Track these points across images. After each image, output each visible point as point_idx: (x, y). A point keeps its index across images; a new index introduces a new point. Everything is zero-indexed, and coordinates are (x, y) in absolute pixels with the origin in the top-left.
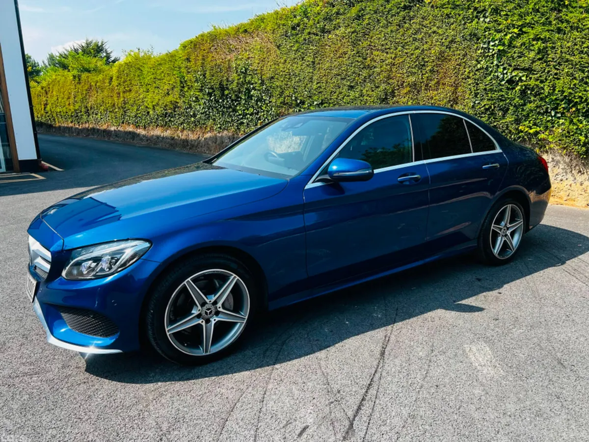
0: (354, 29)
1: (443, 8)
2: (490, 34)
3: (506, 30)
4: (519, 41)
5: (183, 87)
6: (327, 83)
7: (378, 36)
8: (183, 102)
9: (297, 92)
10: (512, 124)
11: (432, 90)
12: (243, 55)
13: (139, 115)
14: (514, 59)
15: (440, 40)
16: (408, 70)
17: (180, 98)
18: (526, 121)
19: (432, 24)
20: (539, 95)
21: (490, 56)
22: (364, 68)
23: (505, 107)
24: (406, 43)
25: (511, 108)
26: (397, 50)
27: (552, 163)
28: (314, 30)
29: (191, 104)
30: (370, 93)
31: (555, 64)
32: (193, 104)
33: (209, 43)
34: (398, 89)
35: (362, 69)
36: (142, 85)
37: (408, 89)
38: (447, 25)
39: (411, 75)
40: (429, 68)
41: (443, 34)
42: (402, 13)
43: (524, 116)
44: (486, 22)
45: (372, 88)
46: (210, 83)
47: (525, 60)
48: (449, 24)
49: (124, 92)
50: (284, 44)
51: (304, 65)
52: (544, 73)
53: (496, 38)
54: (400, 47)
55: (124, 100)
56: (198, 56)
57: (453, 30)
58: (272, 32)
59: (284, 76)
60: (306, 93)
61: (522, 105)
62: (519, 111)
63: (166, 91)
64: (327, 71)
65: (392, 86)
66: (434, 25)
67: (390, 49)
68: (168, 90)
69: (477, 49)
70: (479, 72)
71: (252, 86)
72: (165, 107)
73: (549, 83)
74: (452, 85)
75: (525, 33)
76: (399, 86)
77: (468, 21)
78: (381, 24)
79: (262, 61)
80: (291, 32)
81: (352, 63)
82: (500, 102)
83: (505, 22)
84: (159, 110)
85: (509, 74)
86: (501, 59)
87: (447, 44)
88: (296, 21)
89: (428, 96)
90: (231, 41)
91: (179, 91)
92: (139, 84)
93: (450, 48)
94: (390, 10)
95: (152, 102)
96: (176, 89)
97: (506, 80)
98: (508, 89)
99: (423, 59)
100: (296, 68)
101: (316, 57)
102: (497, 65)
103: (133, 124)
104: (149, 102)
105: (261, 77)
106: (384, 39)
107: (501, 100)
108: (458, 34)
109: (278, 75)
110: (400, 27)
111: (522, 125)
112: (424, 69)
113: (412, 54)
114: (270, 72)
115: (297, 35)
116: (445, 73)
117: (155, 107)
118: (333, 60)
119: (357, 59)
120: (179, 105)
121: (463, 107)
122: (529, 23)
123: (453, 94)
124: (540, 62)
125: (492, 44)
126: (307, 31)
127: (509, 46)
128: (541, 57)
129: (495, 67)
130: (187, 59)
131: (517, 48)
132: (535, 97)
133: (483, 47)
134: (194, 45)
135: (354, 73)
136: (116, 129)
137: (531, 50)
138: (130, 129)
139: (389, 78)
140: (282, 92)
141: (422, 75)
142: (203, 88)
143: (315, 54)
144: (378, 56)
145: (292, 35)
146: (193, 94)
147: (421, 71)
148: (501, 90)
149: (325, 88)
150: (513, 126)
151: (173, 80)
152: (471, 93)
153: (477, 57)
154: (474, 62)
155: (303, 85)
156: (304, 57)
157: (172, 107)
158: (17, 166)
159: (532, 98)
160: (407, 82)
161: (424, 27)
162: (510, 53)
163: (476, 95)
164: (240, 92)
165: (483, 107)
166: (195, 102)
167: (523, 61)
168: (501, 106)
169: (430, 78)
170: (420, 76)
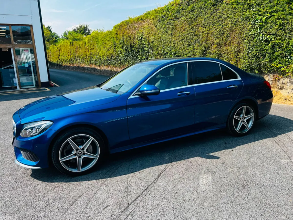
0: (190, 17)
1: (232, 5)
2: (255, 17)
3: (263, 14)
4: (270, 20)
5: (115, 47)
6: (178, 43)
7: (201, 20)
8: (115, 54)
9: (164, 48)
10: (268, 63)
11: (227, 46)
12: (140, 31)
13: (97, 60)
14: (268, 29)
15: (231, 21)
16: (216, 36)
17: (114, 52)
18: (275, 61)
20: (281, 47)
21: (255, 28)
22: (195, 35)
23: (264, 54)
24: (214, 23)
25: (267, 54)
26: (210, 27)
27: (290, 83)
28: (172, 18)
30: (198, 48)
31: (288, 31)
33: (126, 26)
34: (211, 46)
37: (216, 46)
38: (234, 13)
39: (217, 39)
40: (226, 35)
41: (232, 18)
42: (213, 8)
43: (274, 58)
44: (253, 11)
45: (199, 45)
46: (126, 44)
48: (235, 12)
49: (91, 49)
50: (158, 25)
51: (167, 35)
52: (283, 36)
53: (258, 19)
54: (212, 25)
55: (90, 53)
56: (121, 32)
57: (237, 15)
58: (153, 19)
59: (158, 40)
60: (168, 48)
61: (272, 53)
62: (271, 56)
63: (108, 49)
64: (178, 37)
65: (208, 44)
66: (228, 13)
67: (207, 26)
68: (109, 48)
69: (249, 25)
70: (250, 36)
71: (144, 46)
72: (108, 56)
73: (286, 41)
74: (237, 43)
75: (273, 16)
76: (211, 44)
77: (245, 11)
79: (149, 33)
80: (161, 19)
81: (189, 34)
83: (263, 10)
84: (105, 58)
85: (265, 37)
86: (261, 30)
87: (234, 22)
88: (164, 14)
89: (225, 49)
90: (135, 24)
91: (113, 49)
92: (97, 46)
93: (236, 24)
94: (207, 6)
96: (112, 48)
97: (264, 40)
99: (223, 30)
100: (164, 36)
101: (173, 31)
102: (259, 32)
103: (94, 64)
104: (101, 54)
105: (148, 41)
106: (204, 21)
107: (262, 51)
108: (240, 17)
109: (156, 40)
110: (211, 15)
111: (273, 63)
112: (223, 36)
113: (217, 28)
114: (152, 39)
115: (164, 20)
116: (234, 37)
117: (104, 56)
118: (181, 32)
119: (191, 32)
120: (113, 55)
121: (243, 54)
122: (275, 11)
123: (238, 48)
124: (281, 30)
125: (256, 22)
126: (169, 18)
127: (265, 23)
128: (281, 28)
129: (258, 34)
130: (116, 33)
131: (269, 23)
132: (279, 49)
133: (252, 24)
134: (119, 27)
135: (190, 38)
136: (87, 67)
137: (277, 25)
138: (93, 66)
139: (206, 40)
140: (158, 48)
142: (123, 47)
144: (201, 29)
146: (119, 50)
147: (222, 37)
148: (262, 45)
149: (177, 46)
150: (269, 64)
151: (111, 44)
152: (247, 47)
153: (250, 29)
154: (248, 31)
155: (167, 45)
156: (167, 31)
157: (111, 56)
158: (40, 84)
159: (278, 49)
160: (215, 42)
161: (223, 14)
162: (266, 26)
163: (249, 48)
164: (139, 49)
165: (253, 54)
166: (120, 54)
167: (272, 30)
168: (262, 53)
169: (226, 40)
170: (221, 39)
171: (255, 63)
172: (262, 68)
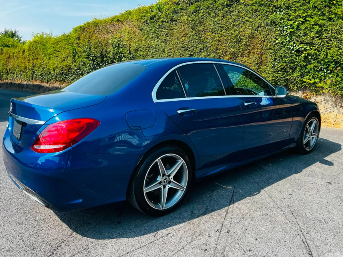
0: (193, 19)
1: (253, 6)
2: (284, 22)
3: (295, 19)
4: (304, 26)
5: (75, 56)
6: (174, 53)
7: (210, 23)
8: (75, 65)
10: (298, 78)
11: (245, 57)
12: (117, 35)
13: (44, 74)
14: (300, 37)
15: (251, 26)
16: (230, 44)
17: (72, 63)
18: (307, 76)
19: (246, 16)
20: (317, 59)
21: (284, 36)
22: (200, 43)
23: (294, 67)
24: (228, 27)
25: (298, 67)
26: (222, 32)
27: (324, 101)
28: (166, 20)
29: (80, 67)
31: (327, 40)
32: (81, 67)
33: (93, 28)
34: (223, 56)
35: (199, 44)
36: (46, 55)
37: (230, 56)
39: (232, 48)
40: (244, 43)
41: (253, 22)
42: (225, 9)
43: (306, 72)
44: (281, 15)
46: (94, 53)
47: (308, 38)
48: (256, 16)
49: (33, 59)
50: (145, 29)
51: (159, 42)
52: (320, 46)
53: (288, 24)
54: (224, 30)
55: (33, 65)
56: (85, 36)
57: (260, 19)
58: (136, 21)
59: (145, 48)
61: (305, 66)
62: (303, 70)
63: (63, 59)
64: (175, 45)
65: (219, 55)
66: (247, 16)
67: (217, 31)
68: (64, 58)
69: (276, 31)
70: (277, 45)
71: (123, 55)
72: (62, 68)
73: (323, 52)
74: (259, 54)
75: (308, 21)
76: (223, 54)
77: (270, 14)
78: (211, 16)
79: (130, 39)
80: (150, 21)
81: (192, 40)
82: (291, 64)
83: (294, 14)
84: (58, 71)
85: (297, 46)
86: (292, 37)
87: (255, 28)
88: (153, 14)
89: (243, 60)
90: (108, 27)
91: (72, 58)
92: (43, 54)
93: (258, 30)
94: (217, 7)
95: (53, 66)
96: (69, 58)
97: (295, 50)
98: (296, 55)
99: (240, 37)
100: (153, 43)
102: (289, 41)
103: (39, 80)
104: (51, 65)
106: (213, 25)
108: (263, 22)
109: (141, 47)
110: (224, 17)
111: (305, 78)
112: (240, 44)
113: (232, 34)
114: (136, 46)
115: (154, 23)
116: (254, 46)
117: (55, 69)
118: (179, 38)
119: (195, 38)
120: (71, 67)
121: (266, 67)
122: (310, 15)
123: (259, 59)
124: (318, 39)
125: (285, 28)
126: (160, 20)
127: (297, 29)
128: (318, 35)
130: (78, 38)
131: (302, 30)
132: (314, 61)
133: (279, 30)
134: (83, 29)
135: (193, 46)
136: (27, 83)
137: (312, 32)
138: (37, 83)
139: (217, 49)
141: (239, 47)
142: (89, 56)
143: (166, 35)
144: (209, 35)
145: (151, 23)
146: (82, 60)
147: (238, 45)
148: (291, 56)
149: (173, 56)
150: (299, 79)
151: (68, 52)
152: (272, 58)
153: (276, 36)
154: (274, 39)
155: (158, 54)
156: (159, 37)
157: (67, 69)
159: (312, 61)
160: (229, 52)
161: (240, 17)
162: (297, 33)
163: (275, 60)
164: (114, 59)
165: (279, 67)
166: (82, 65)
167: (306, 38)
168: (291, 66)
169: (244, 49)
170: (238, 48)
171: (282, 77)
172: (289, 84)
